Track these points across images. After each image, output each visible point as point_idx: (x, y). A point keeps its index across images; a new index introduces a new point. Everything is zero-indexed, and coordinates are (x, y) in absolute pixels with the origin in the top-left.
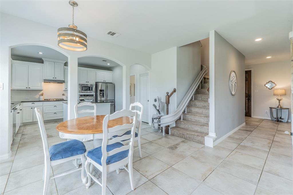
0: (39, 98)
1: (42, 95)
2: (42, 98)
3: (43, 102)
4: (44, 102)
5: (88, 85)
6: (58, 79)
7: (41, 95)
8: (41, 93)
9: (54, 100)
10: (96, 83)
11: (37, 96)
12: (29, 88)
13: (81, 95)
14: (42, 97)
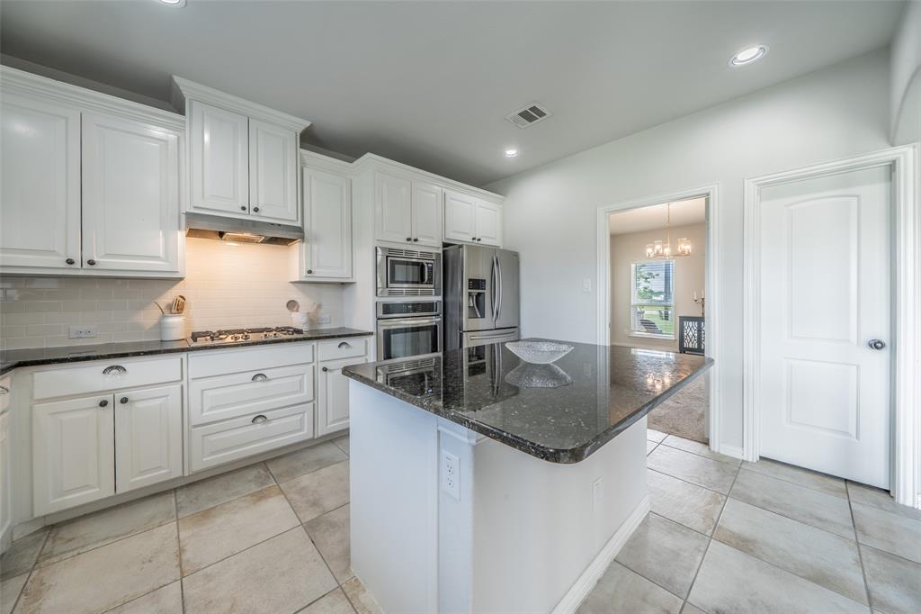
0: (160, 326)
1: (178, 307)
2: (177, 327)
3: (184, 355)
4: (191, 354)
5: (412, 252)
6: (268, 214)
7: (169, 307)
8: (170, 296)
9: (253, 338)
10: (445, 245)
11: (149, 317)
12: (91, 263)
13: (388, 309)
14: (175, 321)
